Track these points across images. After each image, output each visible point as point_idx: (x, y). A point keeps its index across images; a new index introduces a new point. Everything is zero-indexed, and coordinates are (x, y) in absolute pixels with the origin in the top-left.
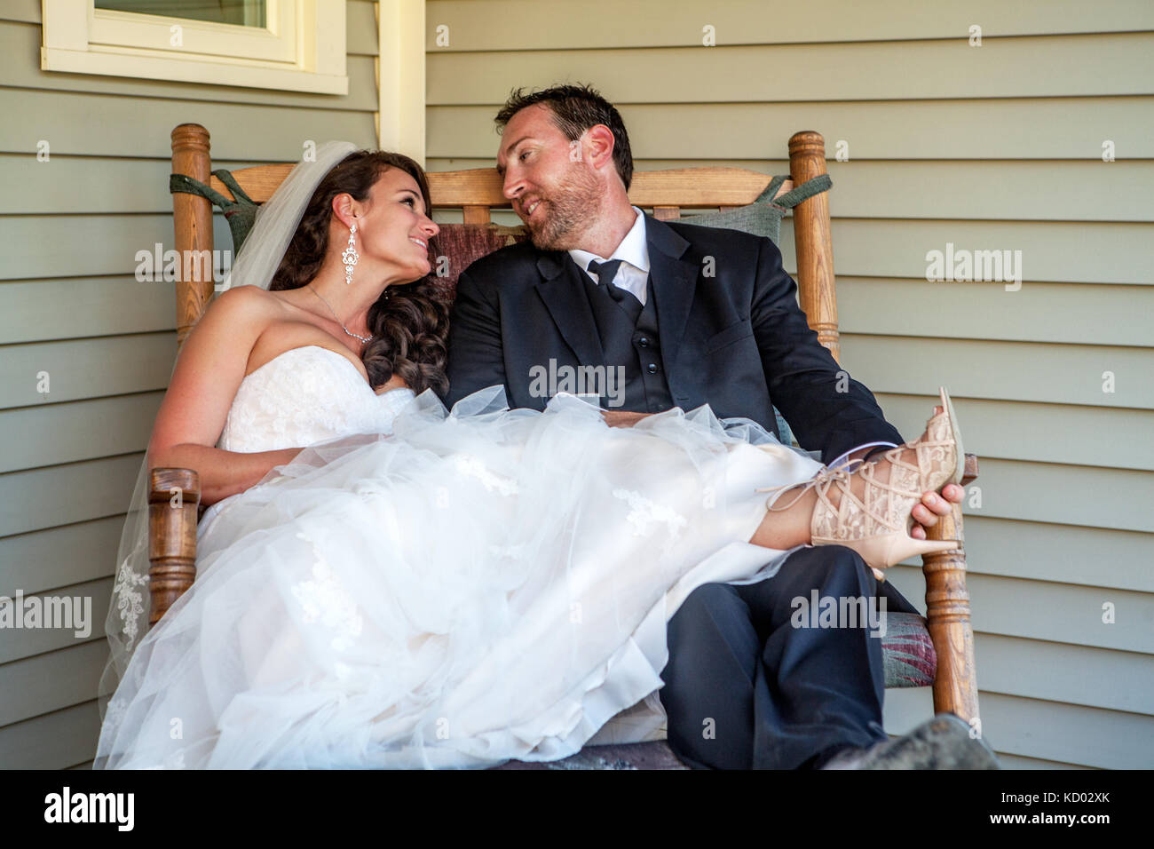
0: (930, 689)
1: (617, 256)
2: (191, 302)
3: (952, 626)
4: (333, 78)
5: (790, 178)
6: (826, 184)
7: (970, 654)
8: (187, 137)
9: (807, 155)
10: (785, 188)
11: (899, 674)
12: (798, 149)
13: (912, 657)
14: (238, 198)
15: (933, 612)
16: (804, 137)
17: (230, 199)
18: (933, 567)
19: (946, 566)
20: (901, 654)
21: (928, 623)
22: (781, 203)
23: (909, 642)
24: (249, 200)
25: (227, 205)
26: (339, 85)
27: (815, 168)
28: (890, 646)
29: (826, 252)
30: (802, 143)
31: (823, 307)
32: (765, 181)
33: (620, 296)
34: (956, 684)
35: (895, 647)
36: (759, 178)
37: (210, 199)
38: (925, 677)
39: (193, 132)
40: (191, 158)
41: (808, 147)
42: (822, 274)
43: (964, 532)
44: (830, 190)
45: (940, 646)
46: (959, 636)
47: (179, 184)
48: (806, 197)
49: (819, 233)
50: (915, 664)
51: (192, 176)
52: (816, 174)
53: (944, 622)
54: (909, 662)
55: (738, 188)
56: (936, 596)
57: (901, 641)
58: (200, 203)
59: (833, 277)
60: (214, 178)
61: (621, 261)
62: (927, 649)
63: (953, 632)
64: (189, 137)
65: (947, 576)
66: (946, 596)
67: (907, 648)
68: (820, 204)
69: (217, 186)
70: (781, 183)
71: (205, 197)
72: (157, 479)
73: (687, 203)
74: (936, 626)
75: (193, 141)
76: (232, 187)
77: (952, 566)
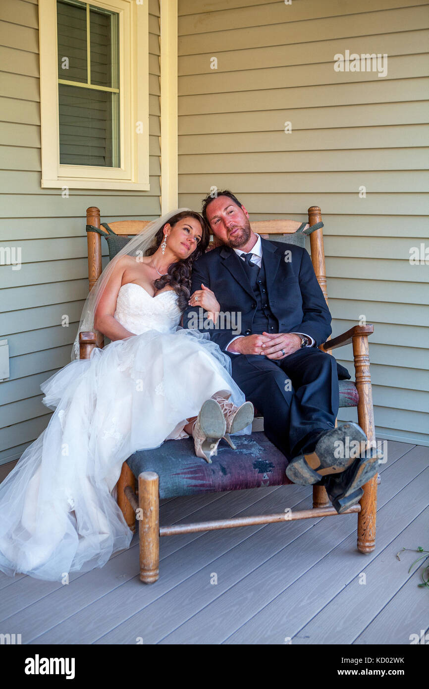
0: (356, 407)
1: (252, 252)
2: (93, 271)
3: (364, 385)
4: (144, 184)
5: (309, 223)
6: (321, 225)
7: (370, 395)
8: (91, 212)
9: (315, 215)
10: (307, 227)
11: (345, 402)
12: (311, 213)
13: (350, 396)
14: (110, 232)
15: (358, 380)
16: (313, 208)
17: (108, 233)
18: (358, 364)
19: (362, 364)
20: (346, 395)
21: (356, 384)
22: (305, 232)
23: (349, 391)
24: (114, 233)
25: (106, 235)
26: (147, 187)
27: (317, 220)
28: (342, 393)
29: (322, 250)
30: (313, 210)
31: (321, 269)
32: (300, 224)
33: (253, 265)
34: (365, 406)
35: (344, 393)
36: (297, 223)
37: (101, 234)
38: (355, 404)
39: (94, 210)
40: (93, 219)
41: (315, 212)
42: (320, 258)
43: (369, 352)
44: (323, 228)
45: (360, 392)
46: (367, 389)
47: (89, 228)
48: (314, 230)
49: (319, 243)
50: (351, 399)
51: (94, 226)
52: (318, 222)
53: (361, 384)
54: (349, 398)
55: (290, 227)
56: (359, 375)
57: (346, 391)
58: (97, 235)
59: (324, 257)
60: (101, 226)
61: (252, 254)
62: (355, 393)
63: (364, 387)
64: (93, 212)
65: (362, 367)
66: (362, 375)
67: (349, 393)
68: (319, 233)
69: (102, 229)
70: (305, 225)
71: (98, 233)
72: (82, 336)
73: (271, 232)
74: (359, 385)
75: (94, 213)
76: (108, 229)
77: (365, 364)
